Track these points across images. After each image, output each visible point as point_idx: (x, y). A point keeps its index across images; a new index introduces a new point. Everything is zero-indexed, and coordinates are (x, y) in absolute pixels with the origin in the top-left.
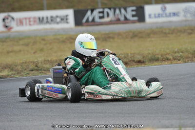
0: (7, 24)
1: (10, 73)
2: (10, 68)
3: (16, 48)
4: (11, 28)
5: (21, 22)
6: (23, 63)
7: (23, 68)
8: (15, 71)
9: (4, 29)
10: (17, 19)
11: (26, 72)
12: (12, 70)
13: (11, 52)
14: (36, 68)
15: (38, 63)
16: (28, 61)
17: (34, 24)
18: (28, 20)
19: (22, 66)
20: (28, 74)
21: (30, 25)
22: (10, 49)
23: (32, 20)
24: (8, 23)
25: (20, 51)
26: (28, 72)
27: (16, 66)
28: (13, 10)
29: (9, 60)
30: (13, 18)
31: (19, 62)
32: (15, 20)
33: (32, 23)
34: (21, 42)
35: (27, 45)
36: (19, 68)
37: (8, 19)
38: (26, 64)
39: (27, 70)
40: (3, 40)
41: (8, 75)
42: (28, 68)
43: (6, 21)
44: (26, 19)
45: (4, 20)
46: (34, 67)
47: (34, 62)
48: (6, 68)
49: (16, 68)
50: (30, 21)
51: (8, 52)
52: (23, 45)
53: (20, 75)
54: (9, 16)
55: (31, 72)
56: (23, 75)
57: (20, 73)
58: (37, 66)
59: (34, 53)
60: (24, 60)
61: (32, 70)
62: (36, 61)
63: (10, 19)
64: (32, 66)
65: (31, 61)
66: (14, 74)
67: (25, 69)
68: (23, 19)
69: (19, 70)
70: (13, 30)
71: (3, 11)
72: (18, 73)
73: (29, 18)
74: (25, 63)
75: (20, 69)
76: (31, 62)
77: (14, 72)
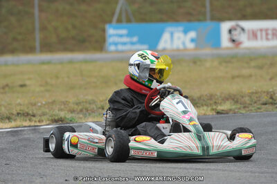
0: (235, 38)
1: (233, 107)
2: (233, 99)
3: (245, 72)
4: (240, 43)
5: (254, 35)
6: (253, 93)
7: (252, 101)
8: (241, 104)
9: (229, 45)
10: (249, 31)
11: (256, 106)
12: (237, 102)
13: (238, 77)
14: (271, 100)
15: (274, 94)
16: (260, 90)
17: (273, 38)
18: (264, 33)
19: (250, 97)
20: (259, 108)
21: (267, 39)
22: (236, 73)
23: (270, 32)
24: (236, 35)
25: (250, 76)
26: (259, 106)
27: (243, 97)
28: (245, 17)
29: (234, 88)
30: (243, 29)
31: (247, 91)
32: (246, 31)
33: (270, 37)
34: (253, 64)
35: (261, 67)
36: (247, 99)
37: (235, 29)
38: (257, 95)
39: (258, 102)
40: (227, 60)
41: (230, 110)
42: (259, 100)
43: (233, 32)
44: (261, 30)
45: (230, 31)
46: (268, 99)
47: (268, 93)
48: (227, 99)
49: (243, 100)
50: (267, 34)
51: (233, 78)
52: (255, 67)
53: (247, 109)
54: (238, 25)
55: (263, 106)
56: (251, 110)
57: (248, 107)
58: (272, 98)
59: (271, 79)
60: (254, 89)
61: (266, 104)
62: (271, 90)
63: (239, 30)
64: (265, 98)
65: (264, 90)
66: (240, 109)
67: (255, 102)
68: (257, 30)
69: (246, 103)
70: (243, 46)
71: (230, 19)
72: (244, 107)
73: (267, 30)
74: (256, 93)
75: (248, 102)
76: (264, 92)
77: (239, 106)
